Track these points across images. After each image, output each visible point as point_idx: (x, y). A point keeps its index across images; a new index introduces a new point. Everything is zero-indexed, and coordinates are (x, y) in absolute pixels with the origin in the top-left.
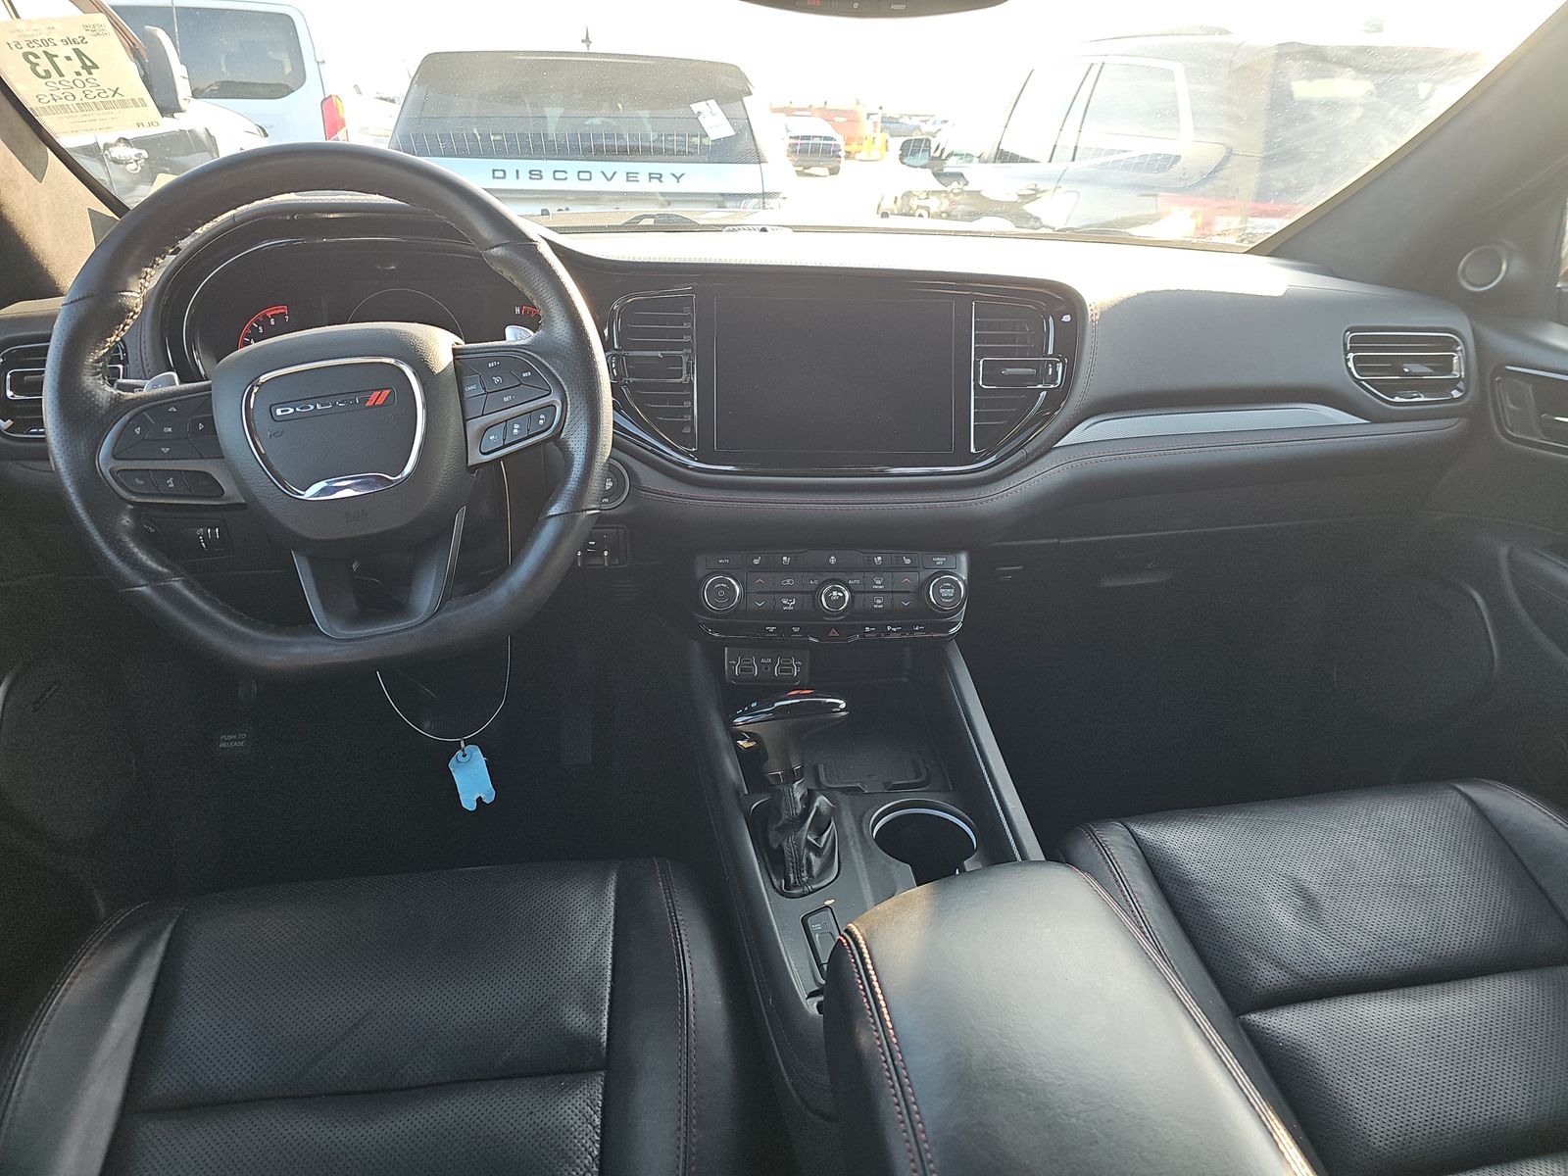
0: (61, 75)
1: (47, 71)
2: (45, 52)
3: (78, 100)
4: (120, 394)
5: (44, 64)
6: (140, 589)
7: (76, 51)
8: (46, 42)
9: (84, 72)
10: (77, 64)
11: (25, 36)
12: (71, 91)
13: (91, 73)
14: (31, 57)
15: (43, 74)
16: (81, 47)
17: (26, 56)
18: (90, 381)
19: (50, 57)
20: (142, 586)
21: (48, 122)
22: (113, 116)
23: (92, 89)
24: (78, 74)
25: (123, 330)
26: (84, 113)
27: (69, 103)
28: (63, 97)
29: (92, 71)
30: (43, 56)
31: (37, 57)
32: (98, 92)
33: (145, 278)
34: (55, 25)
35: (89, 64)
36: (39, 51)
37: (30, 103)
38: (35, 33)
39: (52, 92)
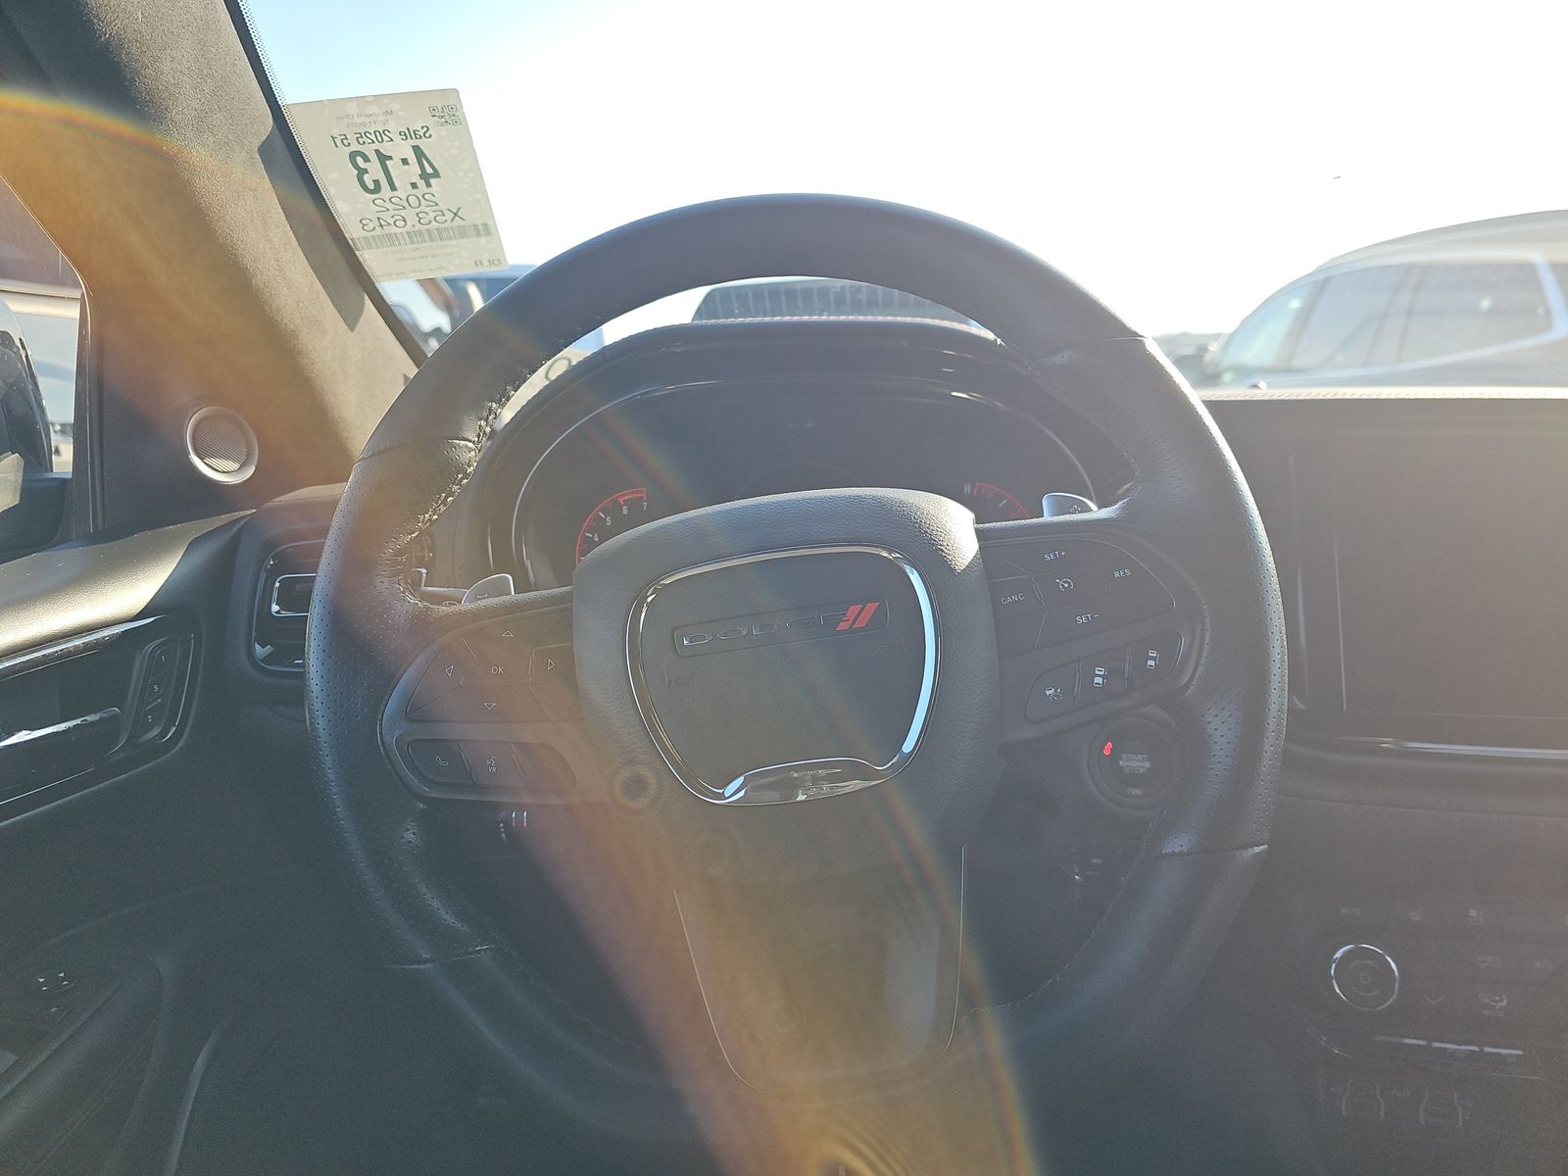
0: (393, 188)
1: (376, 182)
2: (377, 151)
3: (409, 227)
4: (428, 609)
5: (374, 171)
6: (422, 966)
7: (417, 150)
8: (381, 135)
9: (421, 183)
10: (414, 168)
11: (356, 125)
12: (402, 213)
13: (429, 185)
14: (359, 160)
15: (371, 186)
16: (423, 144)
17: (353, 156)
18: (386, 585)
19: (383, 158)
20: (426, 962)
21: (369, 258)
22: (448, 250)
23: (428, 209)
24: (414, 186)
25: (444, 502)
26: (414, 246)
27: (397, 230)
28: (391, 221)
29: (432, 181)
30: (373, 157)
31: (366, 159)
32: (434, 214)
33: (487, 420)
34: (395, 107)
35: (429, 170)
36: (369, 150)
37: (352, 231)
38: (367, 120)
39: (380, 215)
